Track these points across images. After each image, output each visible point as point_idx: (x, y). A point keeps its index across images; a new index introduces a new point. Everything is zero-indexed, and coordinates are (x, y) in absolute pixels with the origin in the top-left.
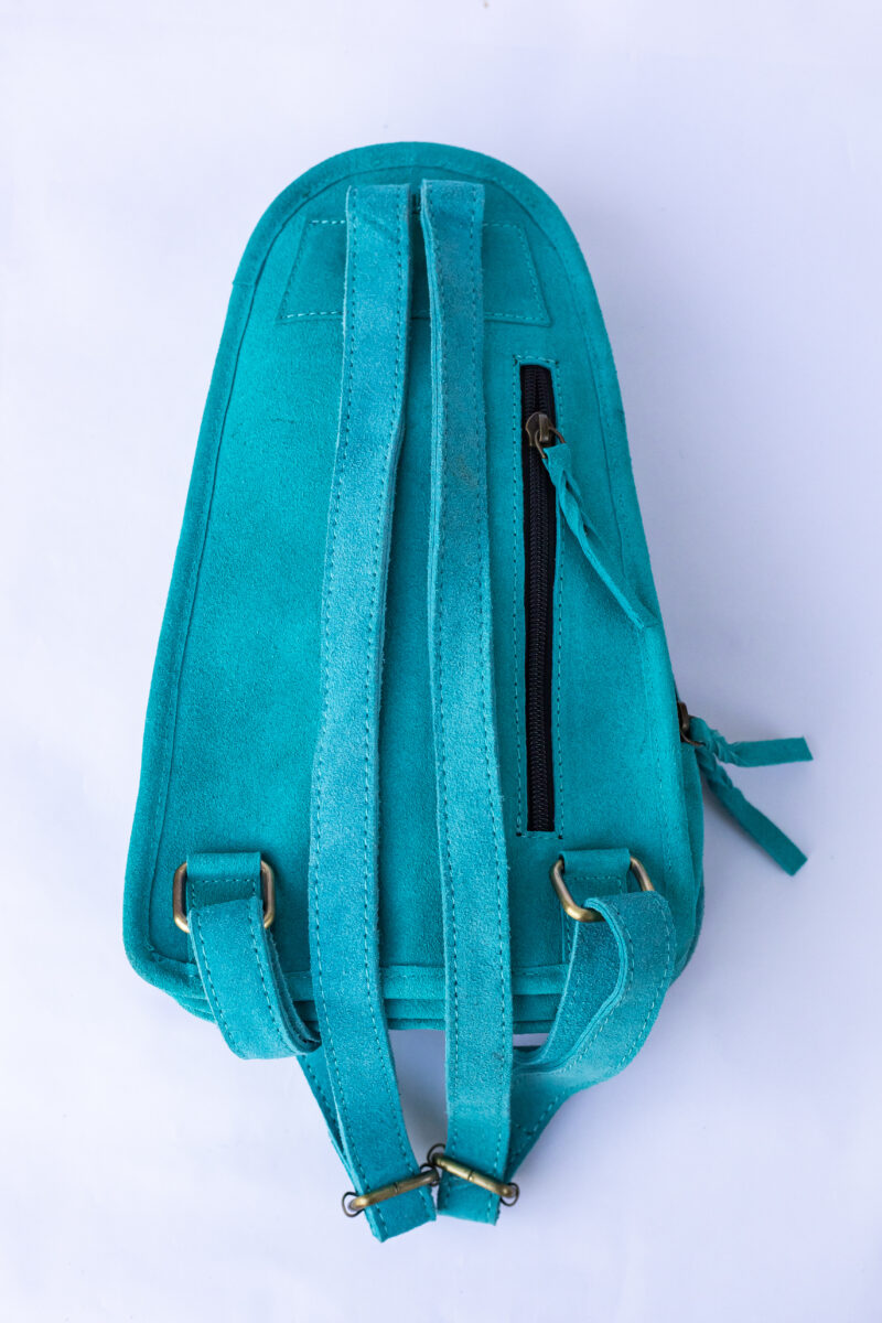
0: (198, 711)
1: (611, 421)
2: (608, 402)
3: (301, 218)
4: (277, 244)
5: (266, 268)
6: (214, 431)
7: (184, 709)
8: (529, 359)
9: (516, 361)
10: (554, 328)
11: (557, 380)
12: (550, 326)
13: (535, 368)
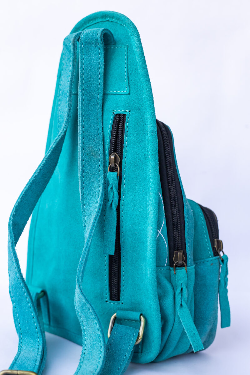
8: (119, 112)
9: (113, 113)
10: (131, 95)
11: (127, 120)
12: (129, 94)
13: (120, 115)
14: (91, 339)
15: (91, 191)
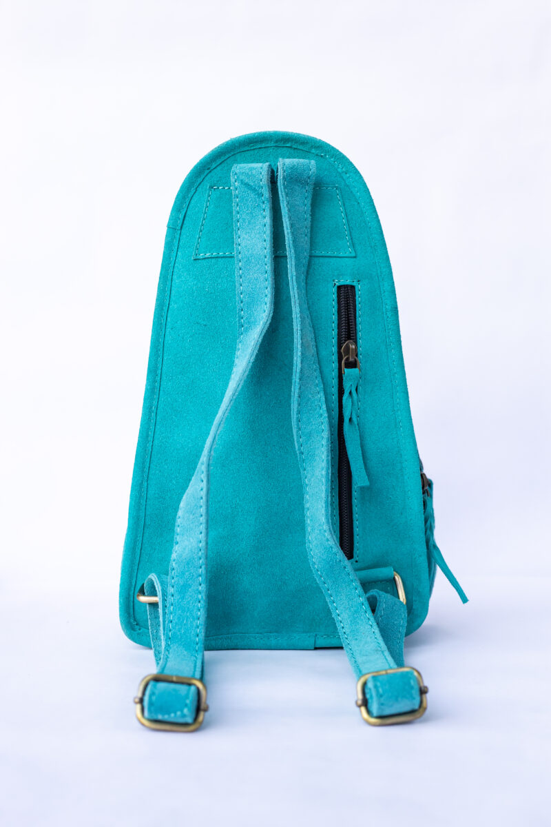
0: (158, 494)
1: (389, 314)
2: (388, 302)
3: (207, 185)
4: (193, 201)
5: (187, 218)
6: (161, 324)
7: (151, 492)
8: (343, 282)
9: (335, 284)
10: (358, 258)
11: (358, 293)
12: (355, 257)
13: (346, 286)
14: (347, 611)
15: (308, 400)
